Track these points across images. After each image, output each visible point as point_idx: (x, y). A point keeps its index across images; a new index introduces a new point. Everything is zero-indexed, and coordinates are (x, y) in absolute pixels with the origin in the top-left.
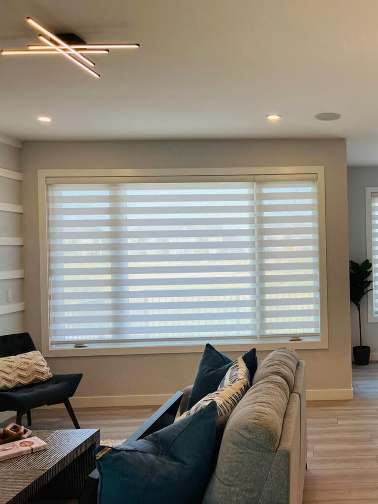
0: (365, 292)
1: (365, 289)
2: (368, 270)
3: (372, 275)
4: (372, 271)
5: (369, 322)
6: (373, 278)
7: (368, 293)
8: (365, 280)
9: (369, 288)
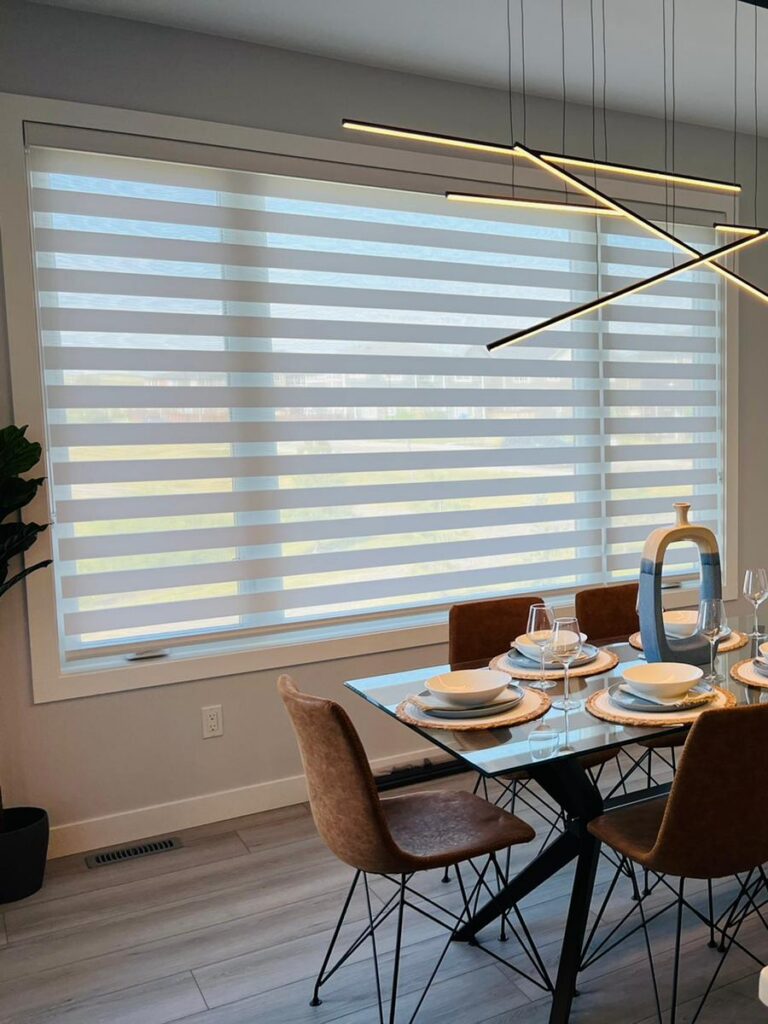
0: (12, 572)
1: (13, 562)
2: (26, 476)
3: (45, 496)
4: (40, 481)
5: (36, 702)
6: (53, 508)
7: (29, 577)
8: (10, 518)
9: (32, 557)
